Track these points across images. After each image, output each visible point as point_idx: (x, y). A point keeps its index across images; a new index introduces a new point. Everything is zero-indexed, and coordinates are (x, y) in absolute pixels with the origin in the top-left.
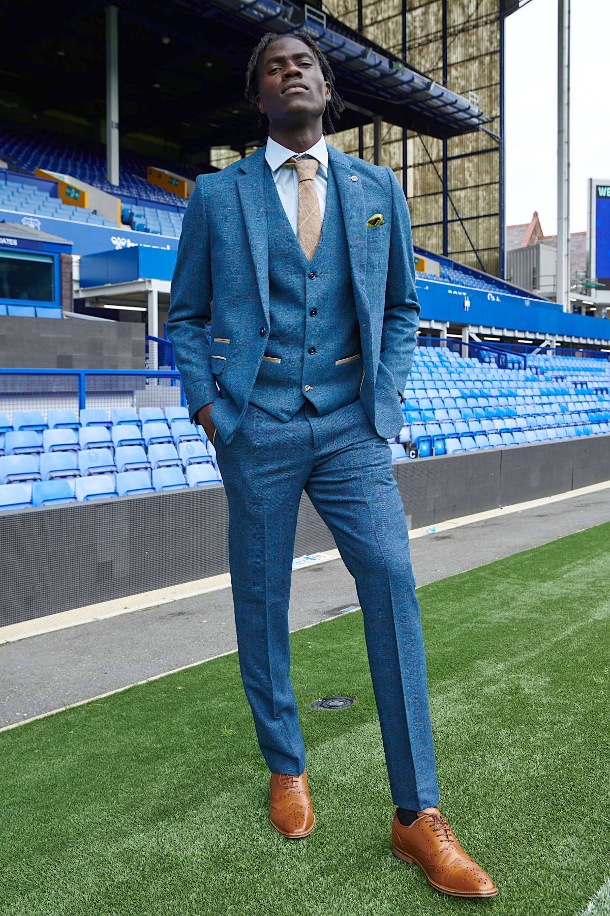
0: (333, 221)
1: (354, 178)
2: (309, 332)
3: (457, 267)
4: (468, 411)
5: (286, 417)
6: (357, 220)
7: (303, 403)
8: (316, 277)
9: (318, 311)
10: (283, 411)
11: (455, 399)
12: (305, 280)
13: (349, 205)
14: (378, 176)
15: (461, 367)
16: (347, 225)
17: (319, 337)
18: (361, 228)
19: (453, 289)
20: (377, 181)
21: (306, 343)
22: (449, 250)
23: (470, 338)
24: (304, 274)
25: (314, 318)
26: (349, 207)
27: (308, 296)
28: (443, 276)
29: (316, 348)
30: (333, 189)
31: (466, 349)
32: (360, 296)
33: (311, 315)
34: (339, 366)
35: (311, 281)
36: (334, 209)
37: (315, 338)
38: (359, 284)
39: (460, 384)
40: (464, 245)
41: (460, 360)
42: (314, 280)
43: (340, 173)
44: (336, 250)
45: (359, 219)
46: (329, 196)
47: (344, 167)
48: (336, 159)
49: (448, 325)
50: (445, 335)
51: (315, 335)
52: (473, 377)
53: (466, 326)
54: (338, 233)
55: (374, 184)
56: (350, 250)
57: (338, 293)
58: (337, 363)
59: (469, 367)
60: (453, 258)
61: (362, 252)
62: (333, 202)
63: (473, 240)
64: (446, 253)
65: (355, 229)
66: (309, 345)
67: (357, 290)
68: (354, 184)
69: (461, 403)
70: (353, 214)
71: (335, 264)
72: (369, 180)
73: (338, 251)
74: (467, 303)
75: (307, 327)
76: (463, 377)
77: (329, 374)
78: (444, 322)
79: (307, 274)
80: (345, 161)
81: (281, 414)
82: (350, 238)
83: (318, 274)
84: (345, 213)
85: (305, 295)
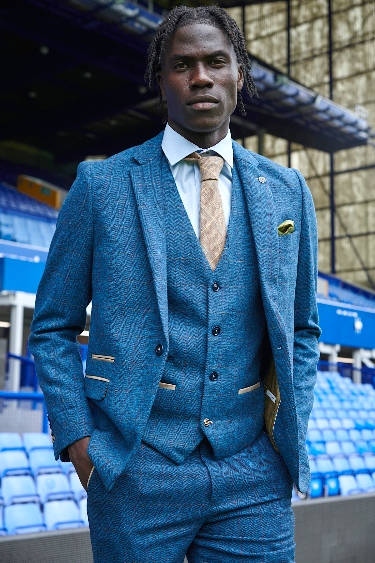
0: (239, 225)
1: (262, 179)
2: (211, 354)
3: (346, 286)
4: (363, 445)
5: (180, 457)
6: (267, 226)
7: (201, 440)
8: (221, 289)
9: (221, 329)
10: (177, 450)
11: (348, 430)
12: (207, 292)
13: (257, 209)
14: (287, 178)
15: (353, 394)
16: (255, 232)
17: (222, 360)
18: (272, 236)
19: (343, 309)
20: (286, 183)
21: (207, 368)
22: (338, 267)
23: (363, 364)
24: (207, 284)
25: (216, 338)
26: (258, 212)
27: (211, 311)
28: (331, 296)
29: (218, 373)
30: (238, 190)
31: (358, 375)
32: (273, 314)
33: (214, 333)
34: (242, 395)
35: (215, 293)
36: (240, 212)
37: (217, 362)
38: (271, 300)
39: (353, 414)
40: (353, 263)
41: (352, 387)
42: (218, 293)
43: (246, 173)
44: (243, 259)
45: (269, 225)
46: (235, 197)
47: (250, 166)
48: (242, 156)
49: (338, 348)
50: (335, 359)
51: (218, 358)
52: (367, 406)
53: (356, 349)
54: (244, 239)
55: (283, 187)
56: (260, 260)
57: (244, 309)
58: (241, 392)
59: (362, 394)
60: (342, 277)
61: (273, 263)
62: (239, 204)
63: (363, 257)
64: (333, 271)
65: (265, 237)
66: (210, 369)
67: (270, 307)
68: (262, 186)
69: (355, 435)
70: (263, 219)
71: (241, 274)
72: (277, 182)
73: (244, 260)
74: (359, 325)
75: (209, 349)
76: (356, 405)
77: (231, 405)
78: (333, 344)
79: (210, 286)
80: (252, 160)
81: (175, 453)
82: (259, 247)
83: (223, 286)
84: (253, 218)
85: (207, 309)
